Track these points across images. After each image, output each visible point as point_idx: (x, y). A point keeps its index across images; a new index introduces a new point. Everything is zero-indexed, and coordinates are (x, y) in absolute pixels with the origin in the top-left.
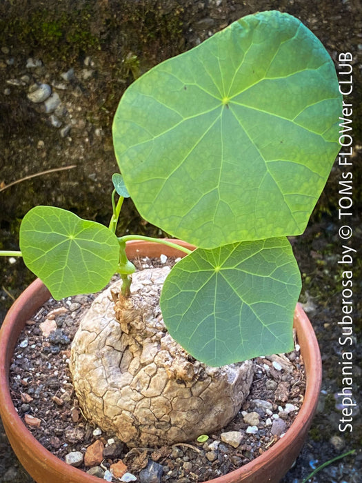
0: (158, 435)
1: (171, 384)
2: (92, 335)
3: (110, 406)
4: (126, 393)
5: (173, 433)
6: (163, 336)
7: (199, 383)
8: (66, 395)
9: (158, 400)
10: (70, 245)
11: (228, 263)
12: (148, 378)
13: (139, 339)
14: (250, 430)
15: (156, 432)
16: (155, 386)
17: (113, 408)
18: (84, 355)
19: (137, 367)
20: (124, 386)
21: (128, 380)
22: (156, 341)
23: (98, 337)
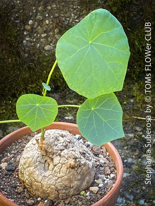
0: (66, 193)
1: (69, 170)
2: (30, 159)
3: (45, 185)
4: (51, 178)
5: (72, 191)
6: (61, 152)
7: (79, 168)
8: (21, 189)
9: (65, 178)
10: (37, 108)
11: (97, 106)
12: (59, 170)
13: (51, 156)
14: (100, 186)
15: (65, 192)
16: (63, 172)
17: (46, 185)
18: (29, 168)
19: (53, 167)
20: (49, 176)
21: (50, 173)
22: (58, 155)
23: (34, 159)
